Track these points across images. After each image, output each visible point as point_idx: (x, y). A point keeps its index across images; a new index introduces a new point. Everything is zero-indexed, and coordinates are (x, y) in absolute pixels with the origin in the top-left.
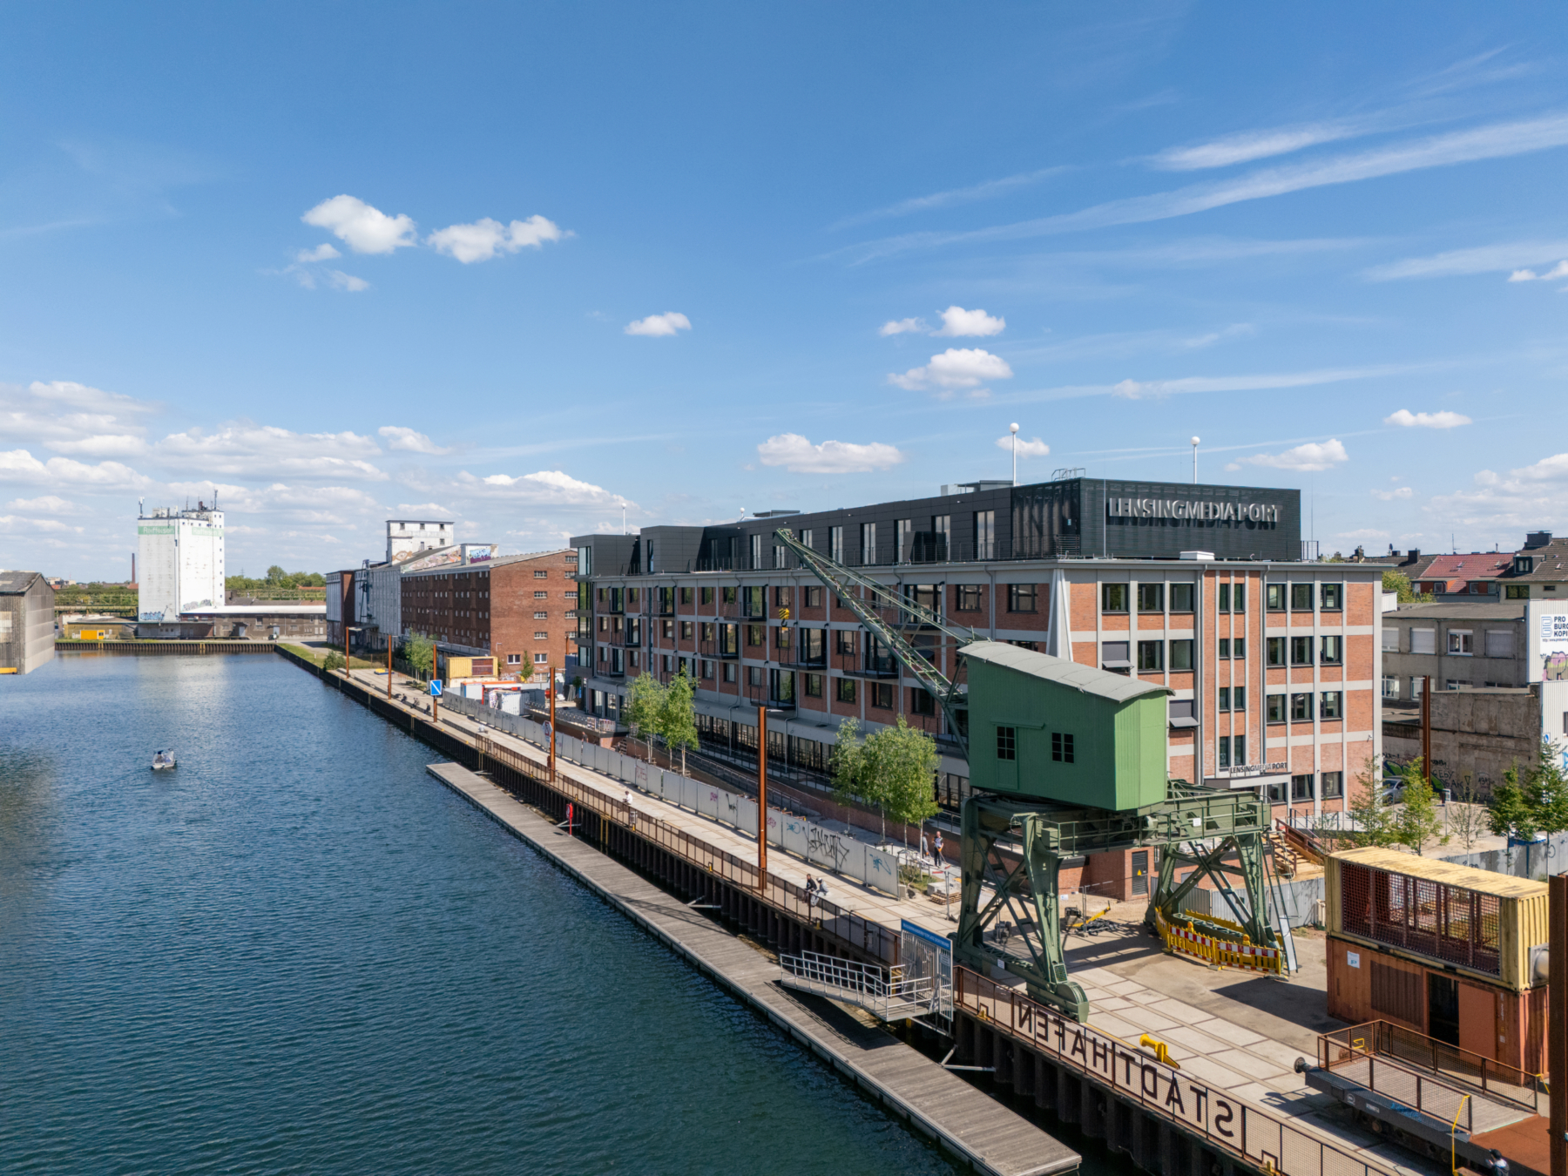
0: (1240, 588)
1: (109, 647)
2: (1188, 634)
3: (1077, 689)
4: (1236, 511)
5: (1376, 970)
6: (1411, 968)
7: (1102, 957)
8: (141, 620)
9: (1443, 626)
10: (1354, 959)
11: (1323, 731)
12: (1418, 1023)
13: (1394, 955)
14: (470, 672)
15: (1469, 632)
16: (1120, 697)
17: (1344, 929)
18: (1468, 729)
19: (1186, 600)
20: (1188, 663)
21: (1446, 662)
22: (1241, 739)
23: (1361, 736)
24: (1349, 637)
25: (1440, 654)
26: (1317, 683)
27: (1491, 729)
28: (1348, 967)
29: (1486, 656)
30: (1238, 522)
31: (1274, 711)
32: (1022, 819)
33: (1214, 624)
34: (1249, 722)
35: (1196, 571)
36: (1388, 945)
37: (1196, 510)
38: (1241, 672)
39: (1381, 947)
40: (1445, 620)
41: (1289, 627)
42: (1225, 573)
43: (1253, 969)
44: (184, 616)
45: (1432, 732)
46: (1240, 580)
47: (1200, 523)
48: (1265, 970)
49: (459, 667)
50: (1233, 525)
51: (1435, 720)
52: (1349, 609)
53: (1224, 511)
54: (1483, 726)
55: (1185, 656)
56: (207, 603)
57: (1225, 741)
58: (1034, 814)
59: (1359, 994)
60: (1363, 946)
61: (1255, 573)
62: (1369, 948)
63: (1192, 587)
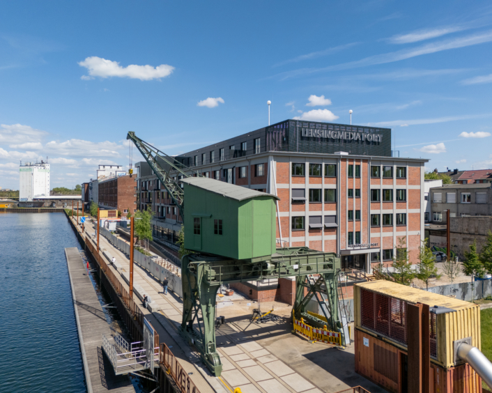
0: (358, 167)
1: (8, 210)
2: (333, 186)
3: (222, 195)
4: (361, 137)
5: (376, 348)
6: (392, 349)
7: (260, 335)
8: (20, 201)
9: (459, 191)
10: (366, 342)
11: (397, 230)
12: (396, 381)
13: (384, 341)
14: (107, 215)
15: (469, 193)
16: (240, 198)
17: (362, 324)
18: (466, 232)
19: (332, 173)
20: (334, 199)
21: (460, 206)
22: (358, 233)
23: (415, 233)
24: (409, 190)
25: (458, 203)
26: (394, 209)
27: (476, 232)
28: (364, 346)
29: (476, 203)
30: (362, 142)
31: (374, 220)
32: (196, 265)
33: (345, 182)
34: (362, 225)
35: (337, 159)
36: (382, 335)
37: (343, 135)
38: (359, 204)
39: (378, 336)
40: (460, 189)
41: (381, 185)
42: (351, 160)
43: (329, 343)
44: (34, 199)
45: (451, 234)
46: (358, 164)
47: (345, 141)
48: (334, 344)
49: (103, 214)
50: (360, 142)
51: (452, 229)
52: (409, 178)
53: (355, 136)
54: (473, 231)
55: (332, 196)
56: (43, 195)
57: (351, 234)
58: (204, 262)
59: (368, 362)
60: (370, 335)
61: (365, 161)
62: (373, 336)
63: (336, 166)
